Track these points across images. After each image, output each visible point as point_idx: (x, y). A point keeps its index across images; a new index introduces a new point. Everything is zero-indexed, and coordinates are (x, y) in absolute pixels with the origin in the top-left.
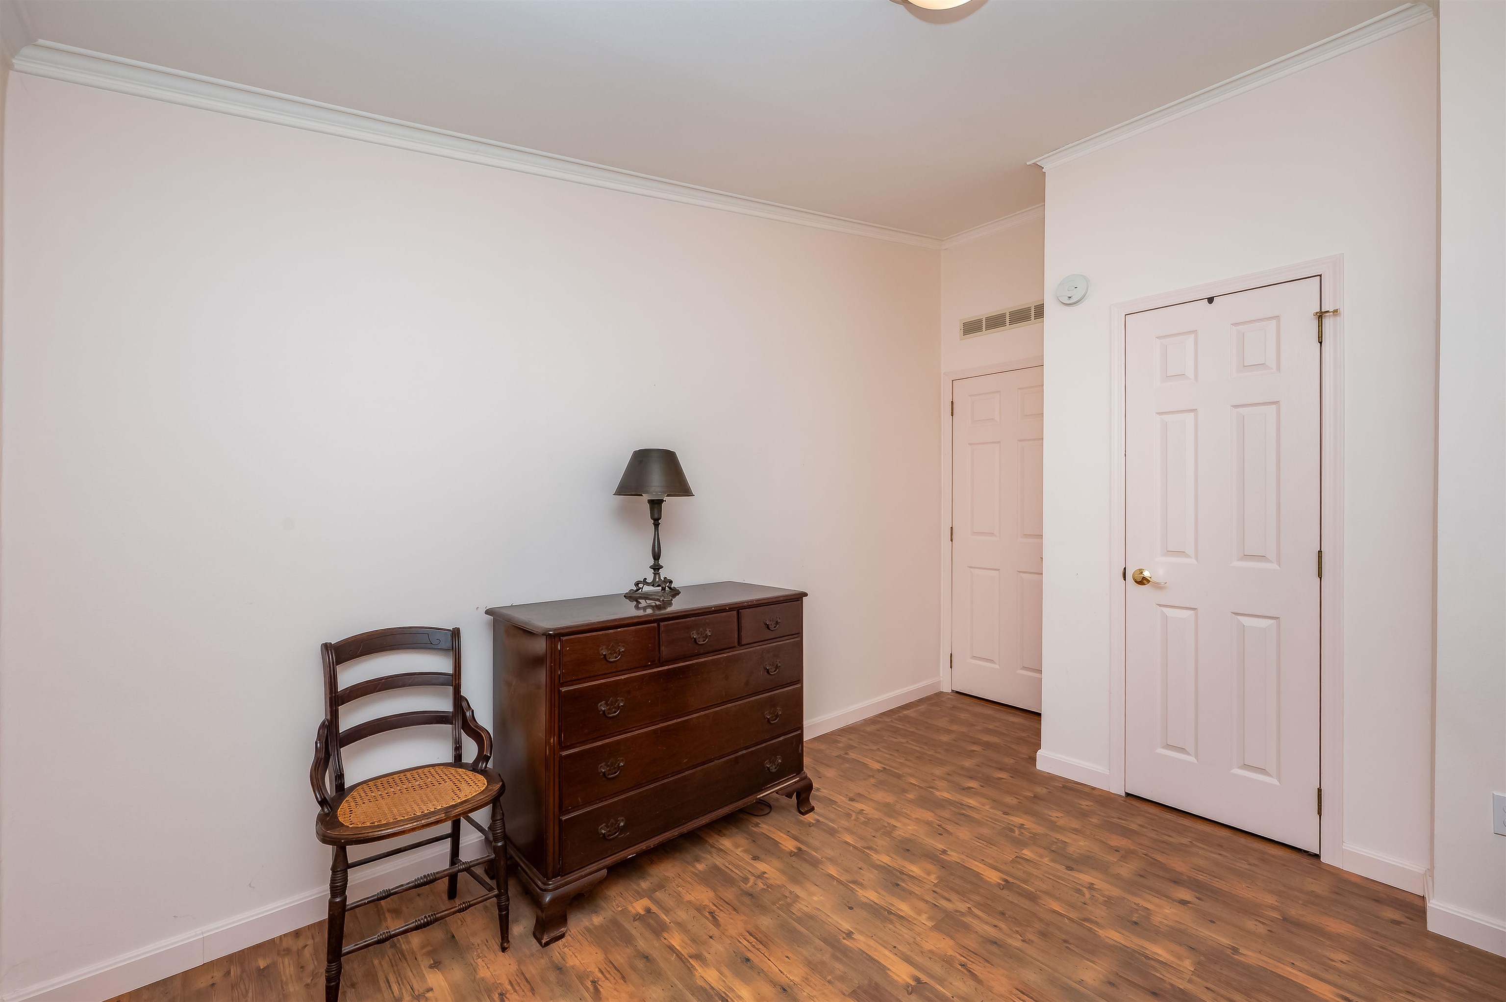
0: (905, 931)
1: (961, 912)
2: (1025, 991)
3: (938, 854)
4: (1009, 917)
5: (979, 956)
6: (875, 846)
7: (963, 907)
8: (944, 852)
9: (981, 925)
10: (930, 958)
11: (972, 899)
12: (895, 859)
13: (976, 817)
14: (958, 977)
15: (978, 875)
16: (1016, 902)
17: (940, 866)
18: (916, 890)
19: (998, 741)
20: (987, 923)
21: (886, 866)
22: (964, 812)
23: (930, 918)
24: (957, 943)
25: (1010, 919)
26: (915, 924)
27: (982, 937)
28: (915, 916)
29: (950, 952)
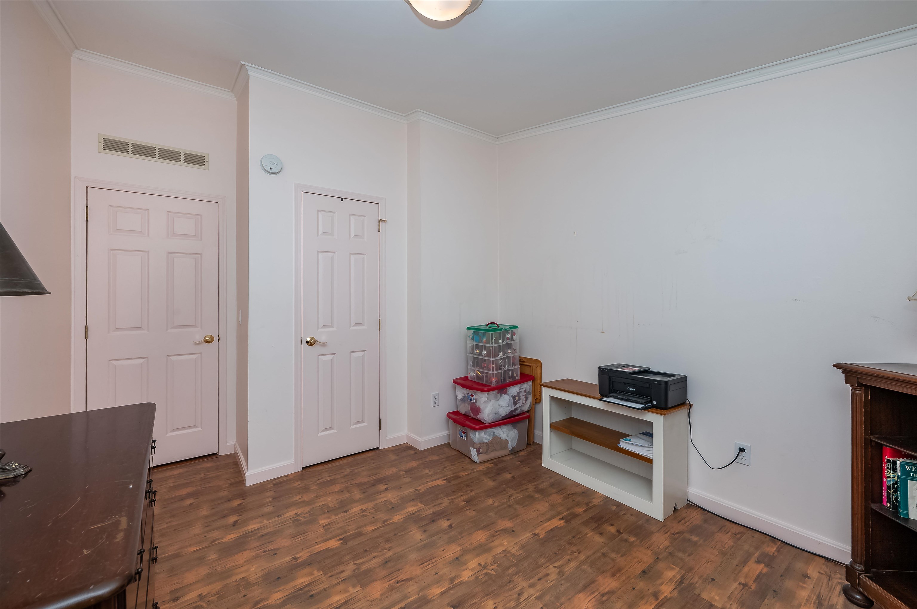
0: (359, 604)
1: (356, 569)
2: (422, 563)
3: (294, 562)
4: (370, 549)
5: (393, 572)
6: (257, 599)
7: (351, 567)
8: (295, 559)
9: (371, 564)
10: (387, 597)
11: (347, 560)
12: (284, 589)
13: (271, 530)
14: (405, 587)
15: (328, 550)
16: (359, 542)
17: (308, 565)
18: (322, 586)
19: (194, 489)
20: (370, 560)
21: (286, 597)
22: (261, 534)
23: (354, 586)
24: (380, 579)
25: (371, 549)
26: (355, 596)
27: (380, 566)
28: (348, 594)
29: (386, 585)
